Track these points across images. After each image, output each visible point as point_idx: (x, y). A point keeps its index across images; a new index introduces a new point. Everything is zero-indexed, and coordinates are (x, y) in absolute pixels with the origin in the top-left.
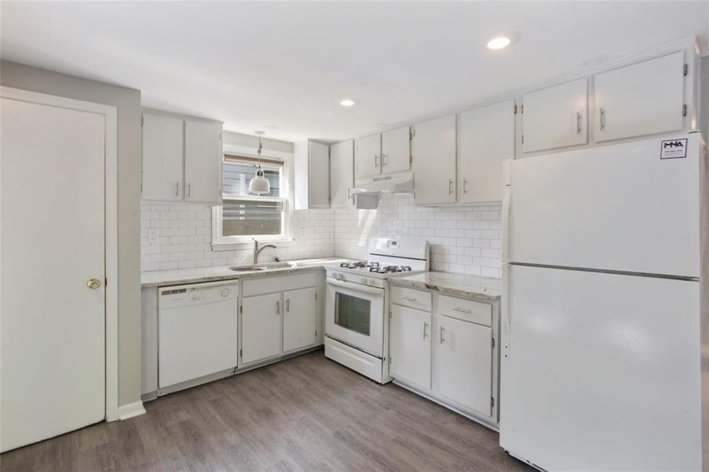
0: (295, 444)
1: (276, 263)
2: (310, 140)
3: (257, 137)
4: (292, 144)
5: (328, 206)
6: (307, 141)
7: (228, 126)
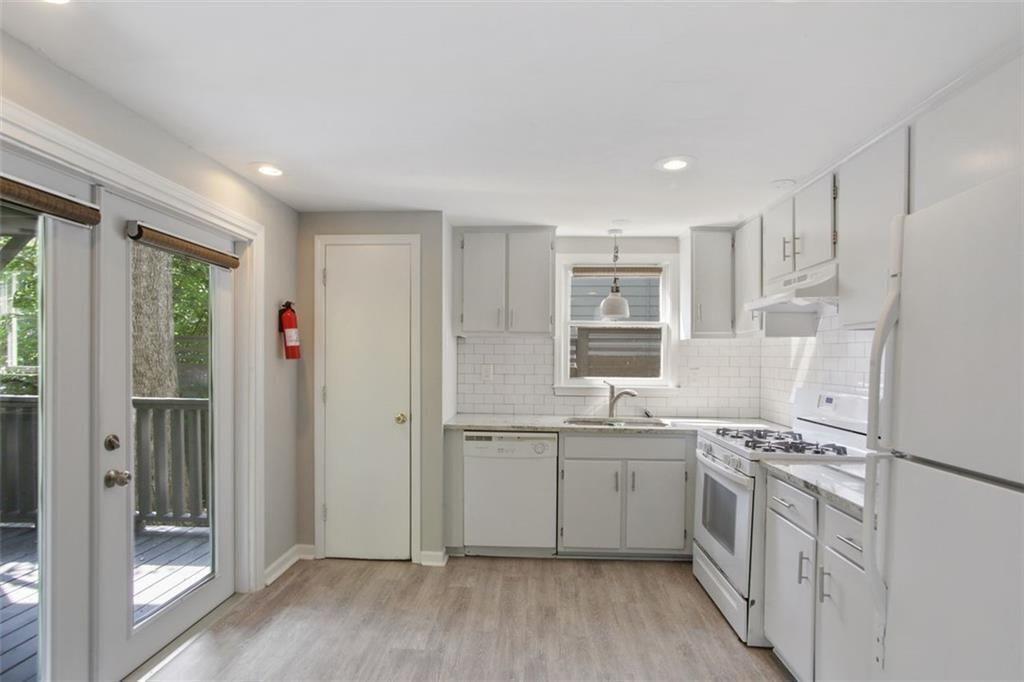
0: (544, 663)
1: (646, 419)
2: (694, 229)
3: (611, 238)
4: (676, 239)
5: (731, 333)
6: (689, 231)
7: (562, 230)
